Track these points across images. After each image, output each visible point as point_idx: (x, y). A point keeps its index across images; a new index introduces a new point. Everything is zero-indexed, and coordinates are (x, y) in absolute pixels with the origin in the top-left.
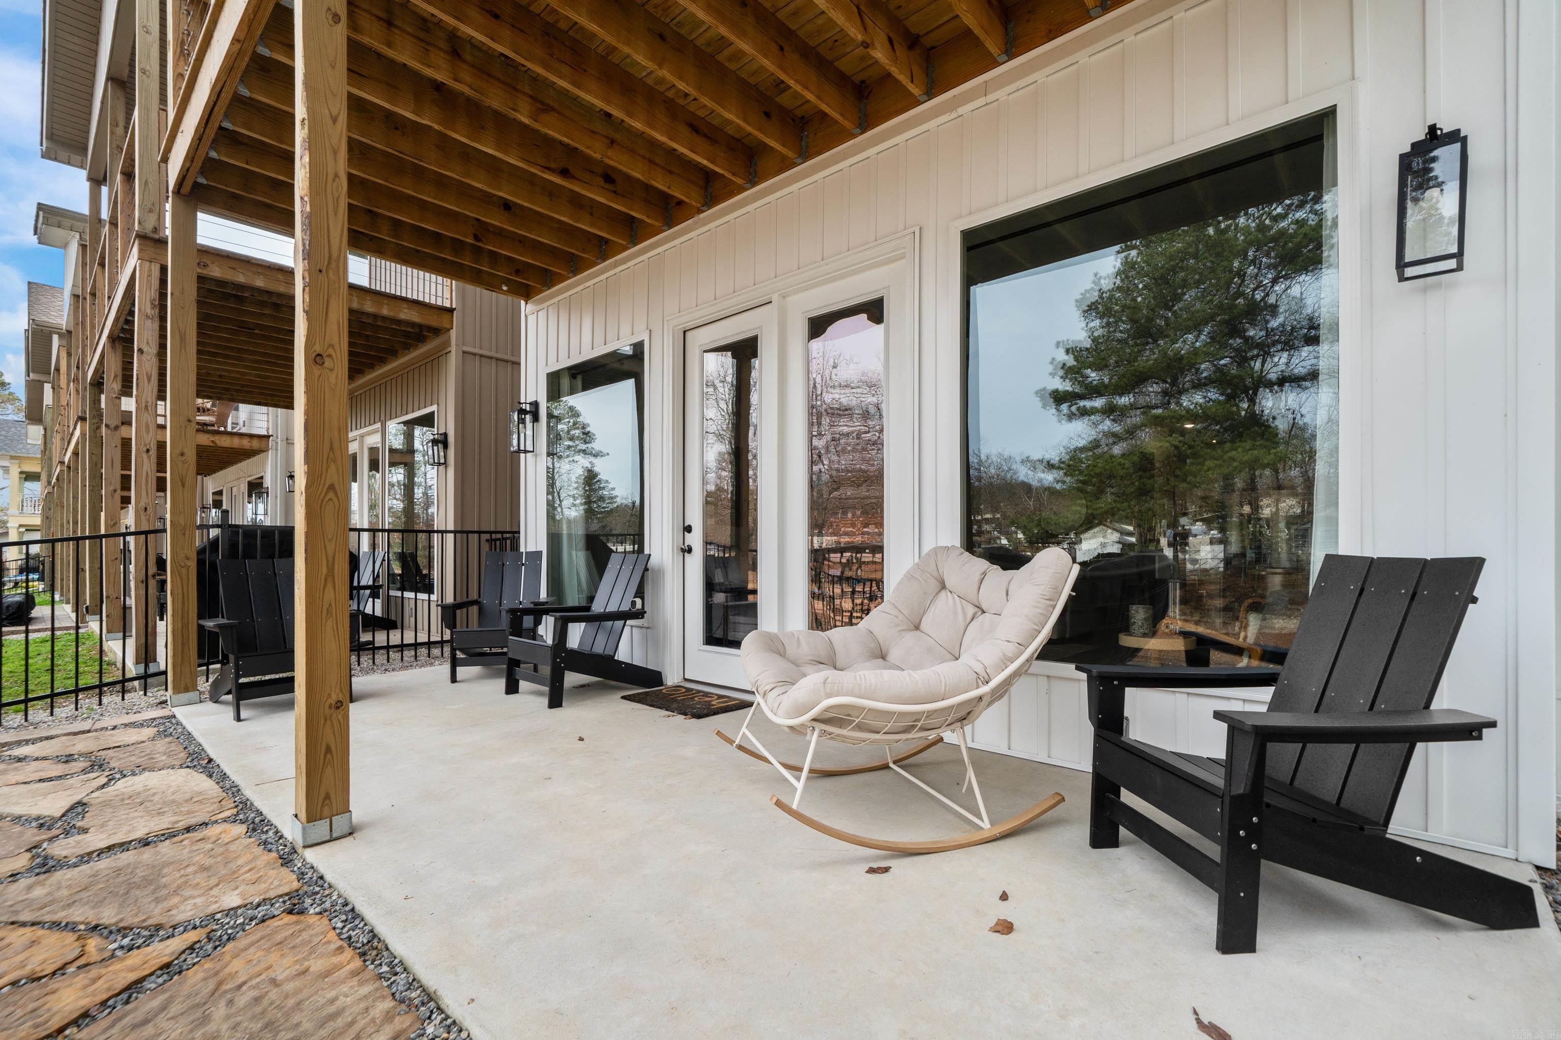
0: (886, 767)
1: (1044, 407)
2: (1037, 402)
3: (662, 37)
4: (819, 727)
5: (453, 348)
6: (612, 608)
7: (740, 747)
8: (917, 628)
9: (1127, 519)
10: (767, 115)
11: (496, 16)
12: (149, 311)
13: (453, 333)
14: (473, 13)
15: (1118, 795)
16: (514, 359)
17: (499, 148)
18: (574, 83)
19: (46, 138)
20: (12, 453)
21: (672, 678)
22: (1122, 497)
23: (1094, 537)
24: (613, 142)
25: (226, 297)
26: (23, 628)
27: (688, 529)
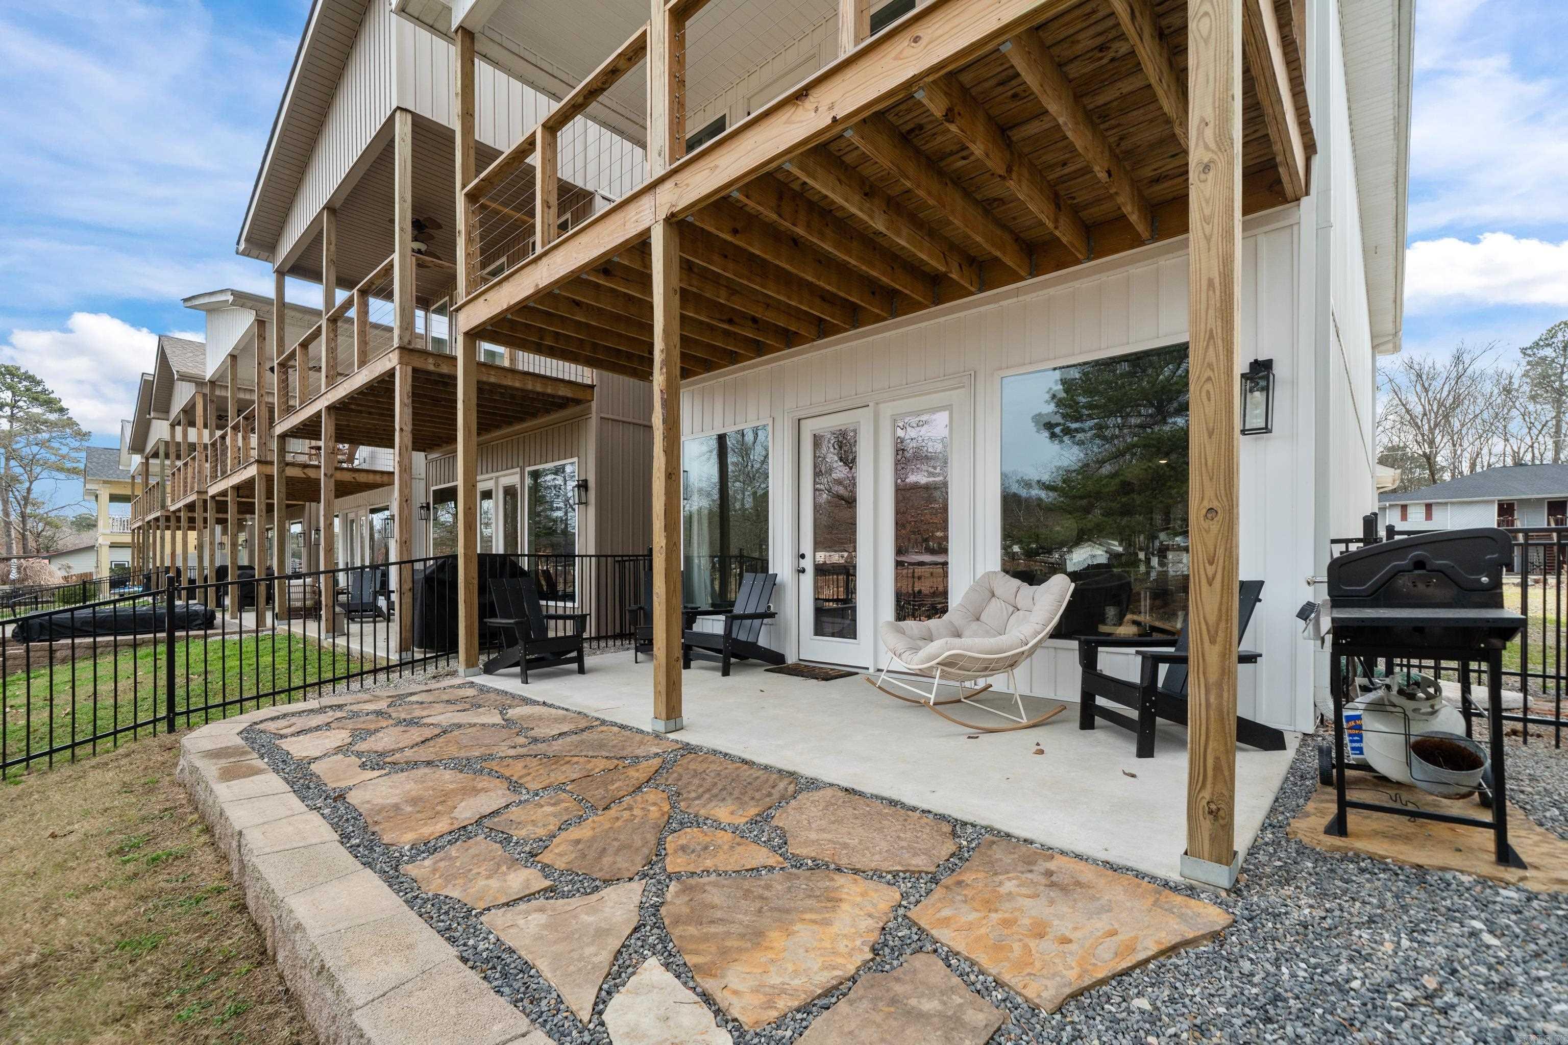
0: (959, 701)
1: (1038, 432)
2: (1031, 426)
3: (820, 262)
4: (940, 667)
5: (594, 415)
6: (750, 610)
7: (880, 688)
8: (978, 619)
9: (1112, 536)
10: (873, 293)
11: (726, 257)
12: (406, 401)
13: (594, 405)
14: (716, 258)
15: (1094, 700)
16: (646, 423)
17: (696, 313)
18: (762, 286)
19: (246, 240)
20: (105, 479)
21: (791, 659)
22: (1108, 513)
23: (1082, 551)
24: (768, 305)
25: (436, 382)
26: (202, 632)
27: (803, 556)
